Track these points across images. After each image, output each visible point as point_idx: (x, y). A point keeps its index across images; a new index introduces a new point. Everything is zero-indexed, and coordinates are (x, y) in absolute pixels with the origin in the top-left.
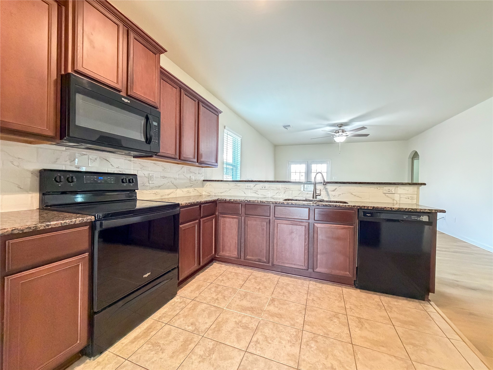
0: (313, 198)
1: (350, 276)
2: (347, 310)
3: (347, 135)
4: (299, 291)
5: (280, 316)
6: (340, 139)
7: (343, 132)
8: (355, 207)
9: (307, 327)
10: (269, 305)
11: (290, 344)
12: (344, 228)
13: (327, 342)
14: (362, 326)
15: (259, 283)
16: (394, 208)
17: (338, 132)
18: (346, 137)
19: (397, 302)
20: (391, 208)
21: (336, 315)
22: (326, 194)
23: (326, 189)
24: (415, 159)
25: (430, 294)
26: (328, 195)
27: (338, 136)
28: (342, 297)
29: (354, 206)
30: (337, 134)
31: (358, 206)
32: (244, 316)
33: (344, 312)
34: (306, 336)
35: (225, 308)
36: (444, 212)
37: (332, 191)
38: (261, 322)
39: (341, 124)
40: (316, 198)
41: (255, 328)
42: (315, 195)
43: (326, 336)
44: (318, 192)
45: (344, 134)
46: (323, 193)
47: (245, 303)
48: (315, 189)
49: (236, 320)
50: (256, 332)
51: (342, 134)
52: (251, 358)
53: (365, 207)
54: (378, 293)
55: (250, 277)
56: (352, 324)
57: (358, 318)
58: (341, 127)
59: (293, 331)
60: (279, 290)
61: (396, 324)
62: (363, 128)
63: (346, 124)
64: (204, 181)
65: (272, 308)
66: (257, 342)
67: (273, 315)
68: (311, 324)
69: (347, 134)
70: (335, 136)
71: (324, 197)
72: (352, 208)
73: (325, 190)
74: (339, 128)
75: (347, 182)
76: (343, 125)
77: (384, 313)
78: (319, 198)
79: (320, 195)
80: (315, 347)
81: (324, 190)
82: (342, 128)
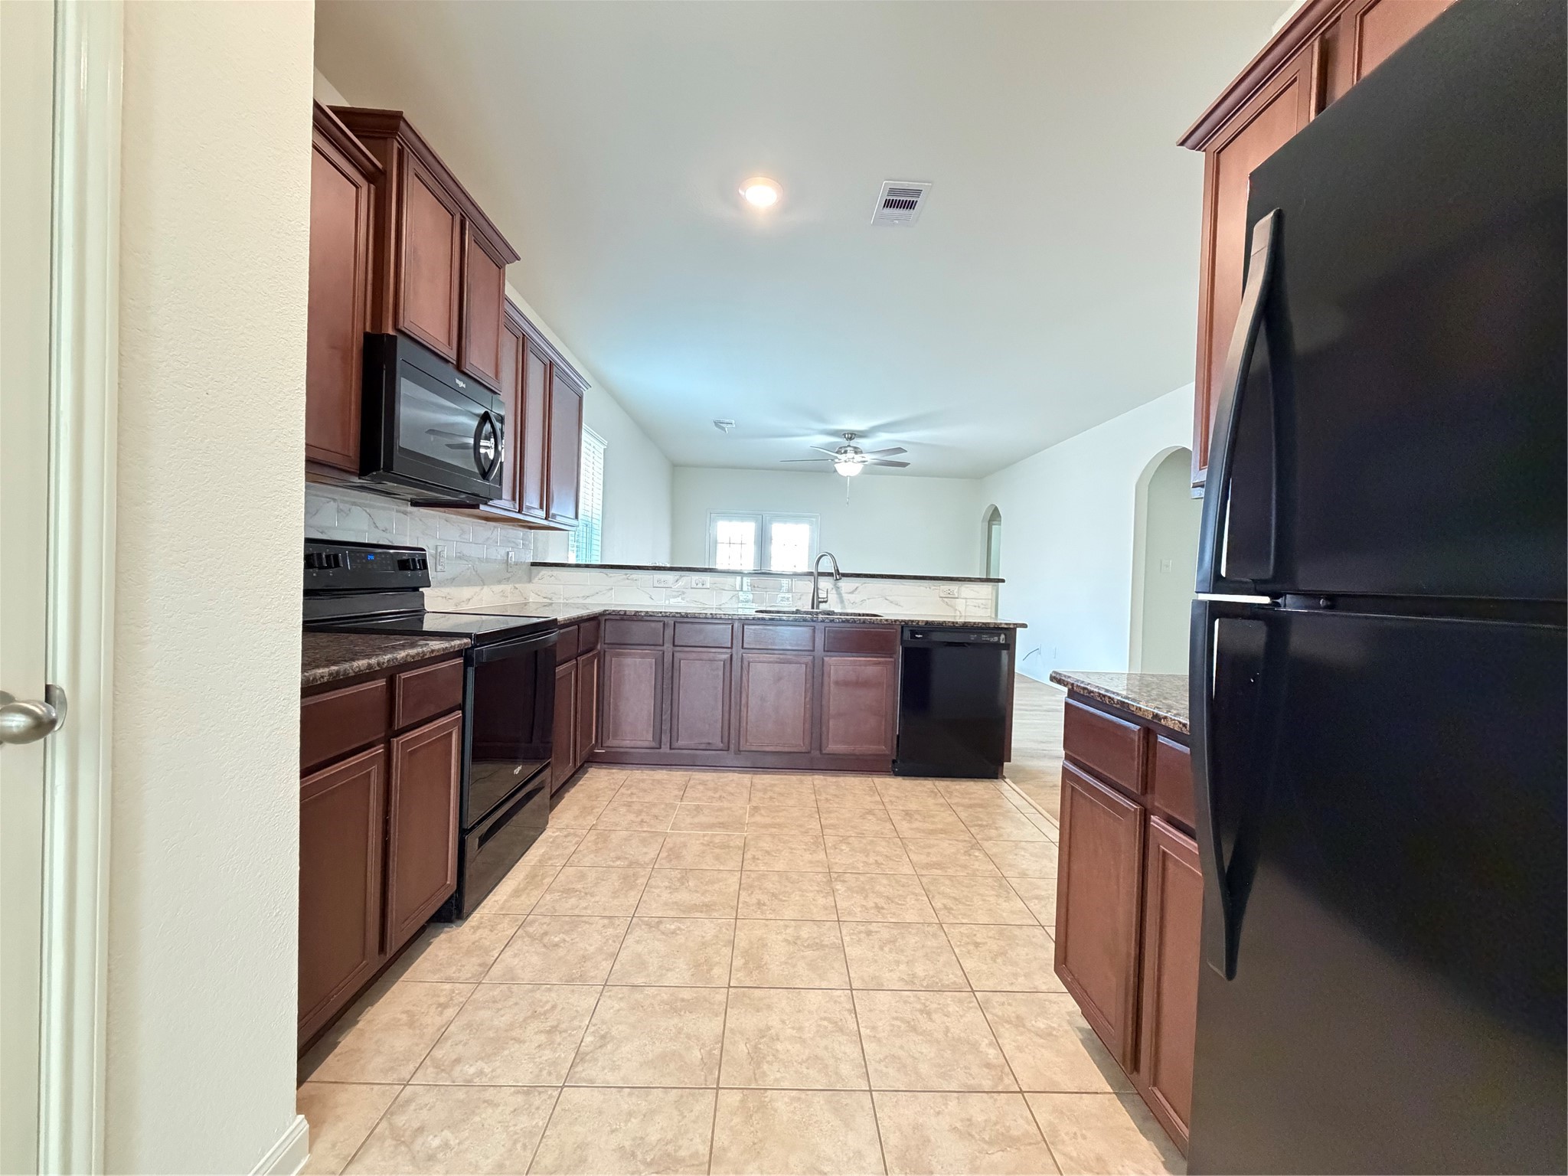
0: (813, 608)
1: (887, 752)
2: (886, 804)
3: (864, 462)
4: (798, 791)
5: (779, 826)
6: (848, 467)
7: (856, 453)
8: (898, 623)
9: (826, 831)
10: (752, 815)
11: (808, 852)
12: (879, 663)
13: (864, 841)
14: (911, 818)
15: (716, 790)
16: (957, 623)
17: (846, 452)
18: (861, 466)
19: (960, 785)
20: (953, 623)
21: (870, 812)
22: (838, 600)
23: (837, 588)
24: (994, 522)
25: (1005, 764)
26: (842, 601)
27: (846, 461)
28: (874, 790)
29: (896, 621)
30: (843, 457)
31: (902, 621)
32: (713, 836)
33: (881, 807)
34: (830, 841)
35: (668, 831)
36: (1024, 626)
37: (850, 593)
38: (749, 837)
39: (852, 434)
40: (818, 608)
41: (743, 845)
42: (816, 601)
43: (861, 835)
44: (822, 595)
45: (858, 457)
46: (833, 597)
47: (702, 819)
48: (816, 589)
49: (701, 841)
50: (746, 850)
51: (853, 458)
52: (753, 875)
53: (912, 621)
54: (930, 778)
55: (692, 782)
56: (896, 818)
57: (903, 811)
58: (851, 439)
59: (807, 839)
60: (760, 794)
61: (958, 809)
62: (900, 450)
63: (862, 435)
64: (534, 564)
65: (758, 818)
66: (754, 858)
67: (766, 826)
68: (833, 826)
69: (863, 459)
70: (837, 460)
71: (833, 605)
72: (891, 624)
73: (836, 590)
74: (846, 443)
75: (878, 575)
76: (855, 435)
77: (942, 800)
78: (823, 607)
79: (826, 602)
80: (848, 849)
81: (834, 591)
82: (853, 443)
